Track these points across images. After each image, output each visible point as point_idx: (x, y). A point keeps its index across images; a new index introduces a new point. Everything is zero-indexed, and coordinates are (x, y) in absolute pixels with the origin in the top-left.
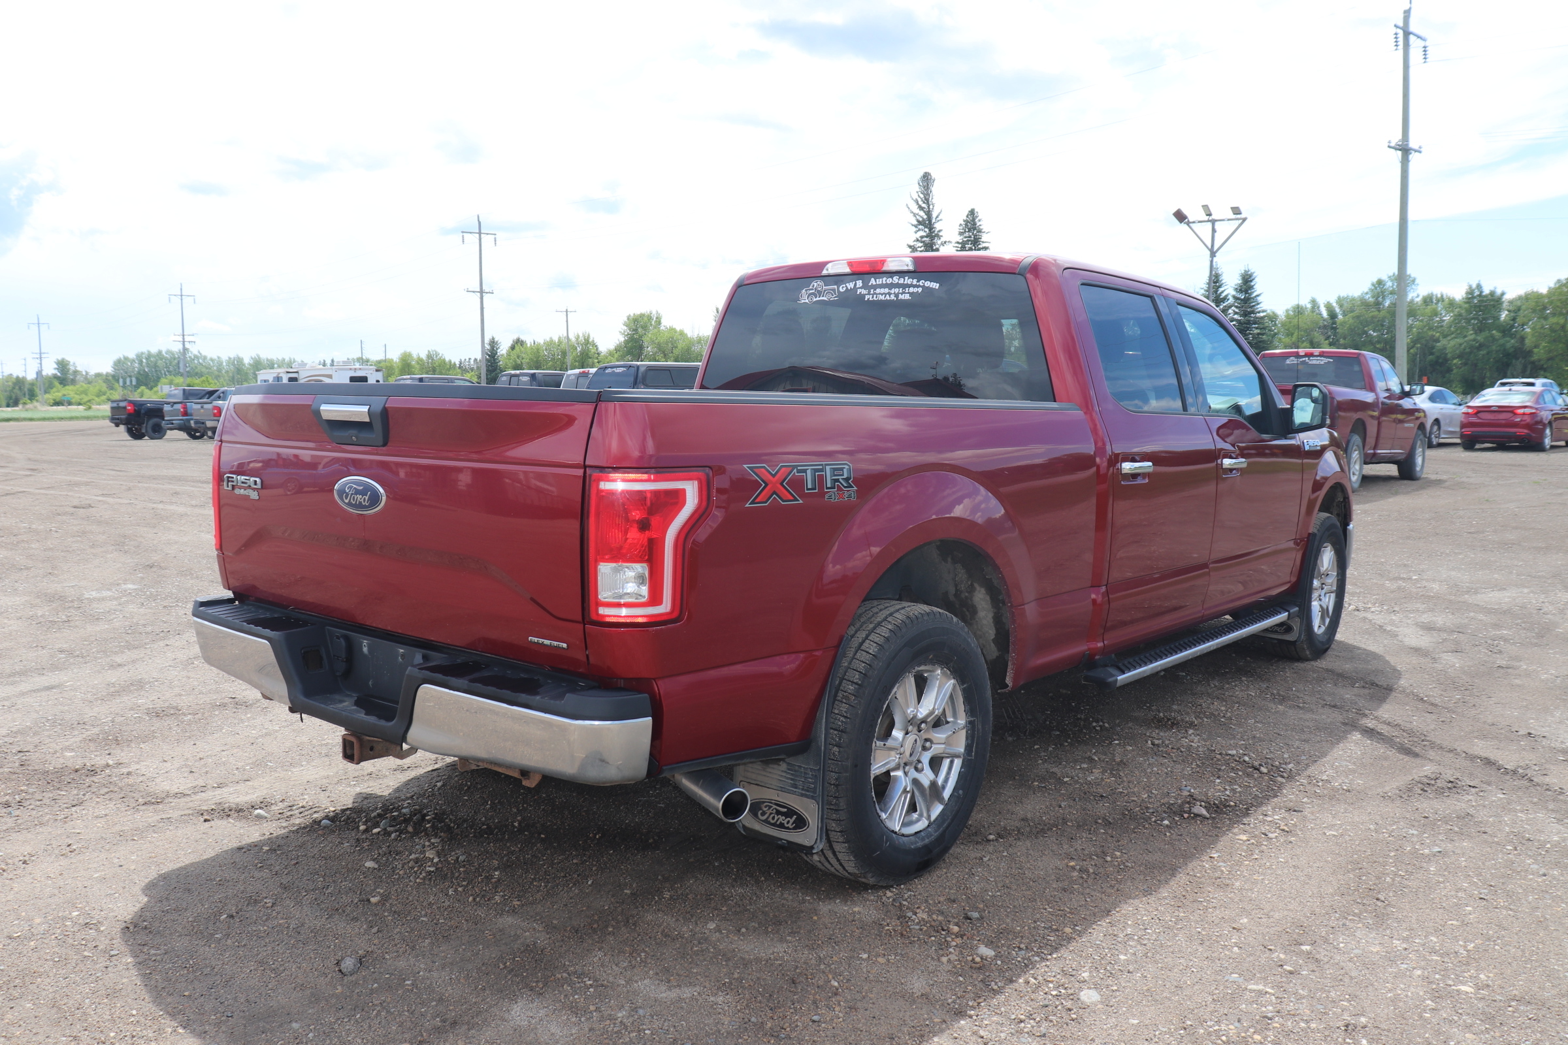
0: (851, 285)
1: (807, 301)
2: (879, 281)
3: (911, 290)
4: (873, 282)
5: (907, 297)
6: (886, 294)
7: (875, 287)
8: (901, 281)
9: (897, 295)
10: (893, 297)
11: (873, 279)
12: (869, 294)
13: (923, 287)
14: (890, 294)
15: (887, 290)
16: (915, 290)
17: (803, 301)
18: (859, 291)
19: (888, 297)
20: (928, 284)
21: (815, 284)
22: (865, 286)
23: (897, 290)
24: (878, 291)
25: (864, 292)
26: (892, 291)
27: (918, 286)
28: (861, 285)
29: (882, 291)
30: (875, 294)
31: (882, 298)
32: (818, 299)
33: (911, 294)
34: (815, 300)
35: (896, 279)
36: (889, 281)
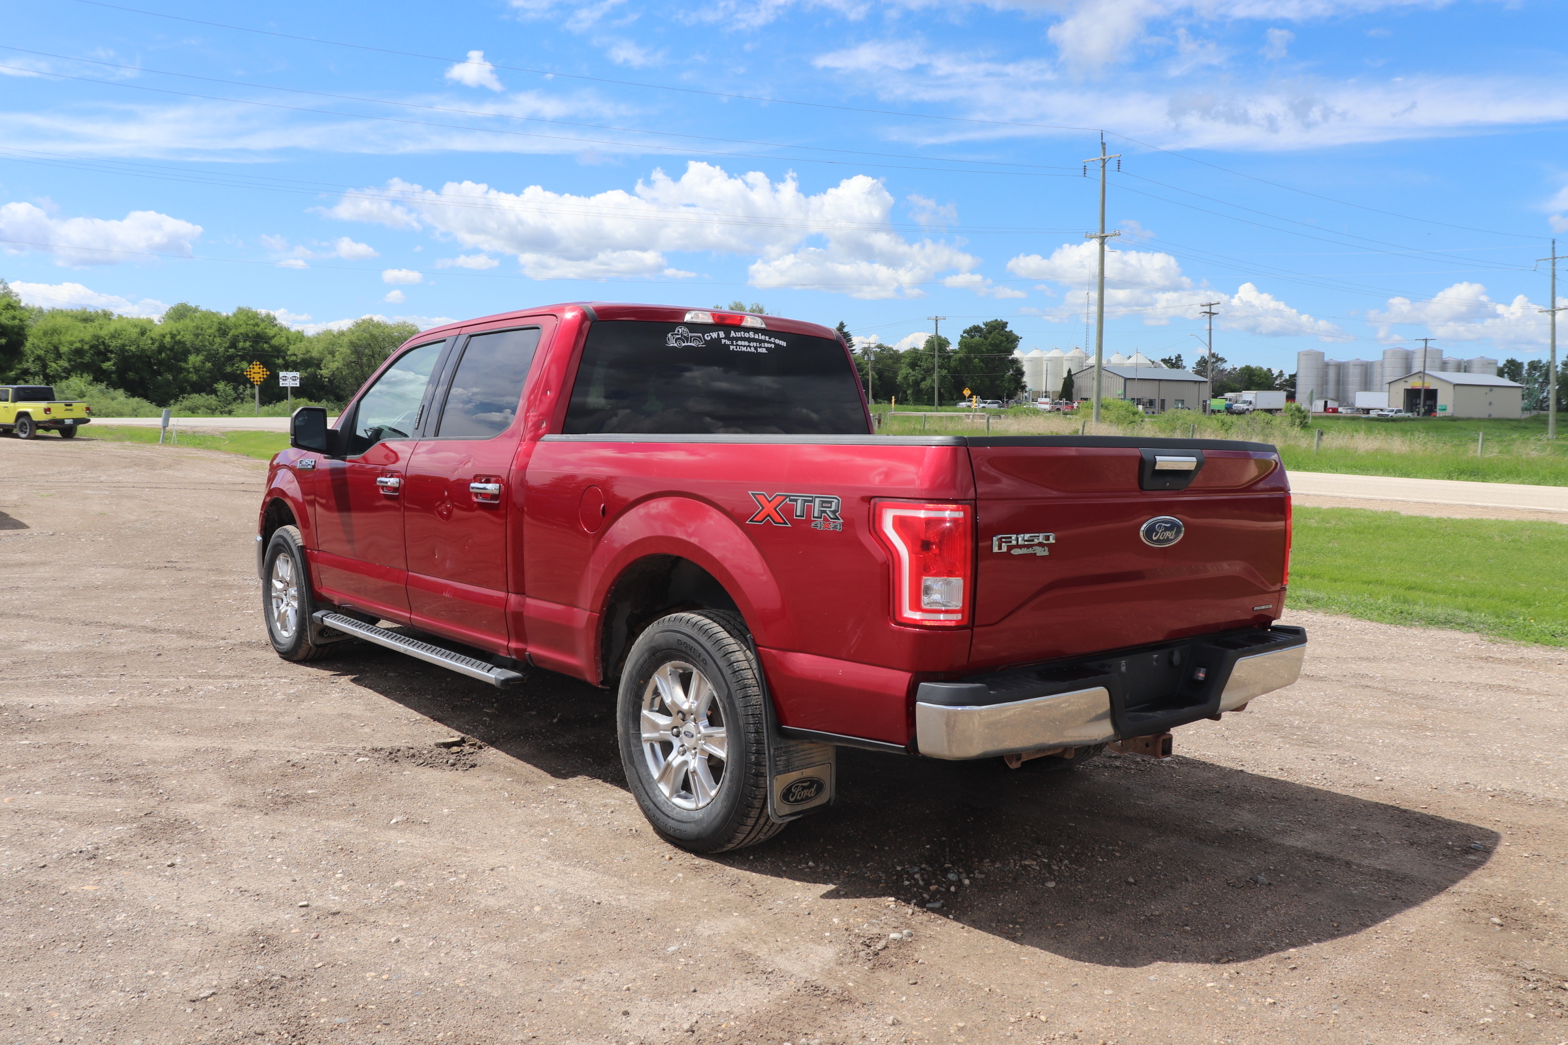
0: (714, 335)
1: (675, 345)
2: (739, 335)
3: (766, 345)
4: (733, 334)
5: (764, 351)
6: (747, 347)
7: (737, 339)
8: (756, 337)
9: (756, 348)
10: (753, 350)
11: (732, 332)
12: (732, 344)
13: (774, 343)
14: (750, 347)
15: (746, 343)
16: (769, 345)
17: (671, 345)
18: (723, 341)
19: (749, 349)
20: (777, 341)
21: (680, 330)
22: (727, 337)
23: (755, 344)
24: (739, 343)
25: (728, 342)
26: (752, 344)
27: (771, 343)
28: (724, 336)
29: (743, 343)
30: (737, 345)
31: (744, 349)
32: (686, 344)
33: (767, 349)
34: (683, 345)
35: (751, 334)
36: (747, 335)
